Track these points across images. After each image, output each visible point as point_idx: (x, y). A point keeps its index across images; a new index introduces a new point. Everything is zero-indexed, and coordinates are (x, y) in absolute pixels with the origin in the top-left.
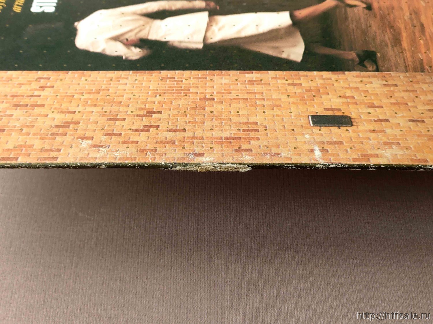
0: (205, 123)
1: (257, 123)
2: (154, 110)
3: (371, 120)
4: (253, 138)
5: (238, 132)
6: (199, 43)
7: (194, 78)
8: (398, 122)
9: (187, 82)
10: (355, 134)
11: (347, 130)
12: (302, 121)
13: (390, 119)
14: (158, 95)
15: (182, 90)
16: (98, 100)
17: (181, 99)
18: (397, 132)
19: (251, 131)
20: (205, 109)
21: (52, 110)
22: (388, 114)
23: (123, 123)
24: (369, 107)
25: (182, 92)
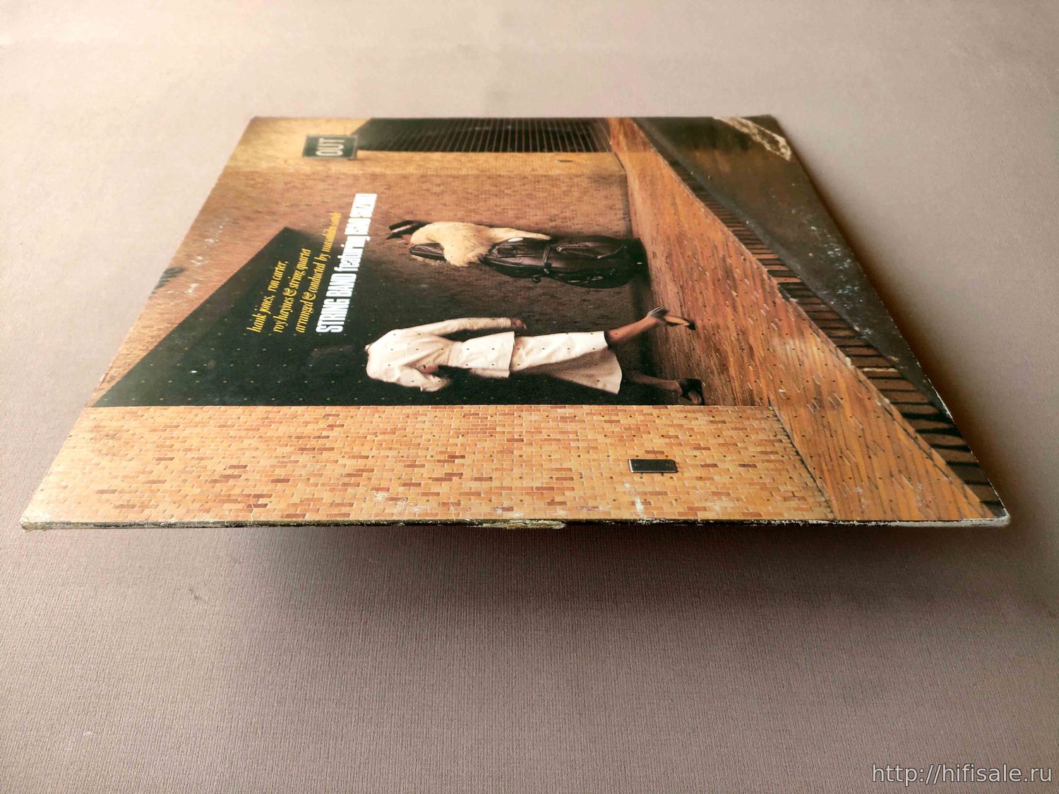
0: (514, 471)
1: (571, 470)
2: (457, 454)
3: (697, 466)
4: (568, 489)
5: (551, 480)
6: (505, 370)
7: (499, 415)
8: (727, 467)
9: (493, 419)
10: (681, 482)
11: (671, 478)
12: (621, 467)
13: (718, 464)
14: (460, 436)
15: (487, 429)
16: (394, 442)
17: (486, 441)
18: (726, 479)
19: (565, 479)
20: (512, 452)
21: (342, 454)
22: (716, 458)
23: (422, 470)
24: (695, 449)
25: (488, 431)
